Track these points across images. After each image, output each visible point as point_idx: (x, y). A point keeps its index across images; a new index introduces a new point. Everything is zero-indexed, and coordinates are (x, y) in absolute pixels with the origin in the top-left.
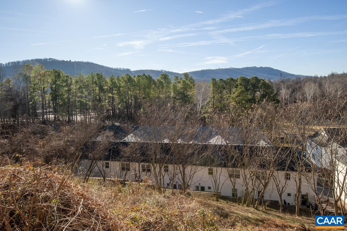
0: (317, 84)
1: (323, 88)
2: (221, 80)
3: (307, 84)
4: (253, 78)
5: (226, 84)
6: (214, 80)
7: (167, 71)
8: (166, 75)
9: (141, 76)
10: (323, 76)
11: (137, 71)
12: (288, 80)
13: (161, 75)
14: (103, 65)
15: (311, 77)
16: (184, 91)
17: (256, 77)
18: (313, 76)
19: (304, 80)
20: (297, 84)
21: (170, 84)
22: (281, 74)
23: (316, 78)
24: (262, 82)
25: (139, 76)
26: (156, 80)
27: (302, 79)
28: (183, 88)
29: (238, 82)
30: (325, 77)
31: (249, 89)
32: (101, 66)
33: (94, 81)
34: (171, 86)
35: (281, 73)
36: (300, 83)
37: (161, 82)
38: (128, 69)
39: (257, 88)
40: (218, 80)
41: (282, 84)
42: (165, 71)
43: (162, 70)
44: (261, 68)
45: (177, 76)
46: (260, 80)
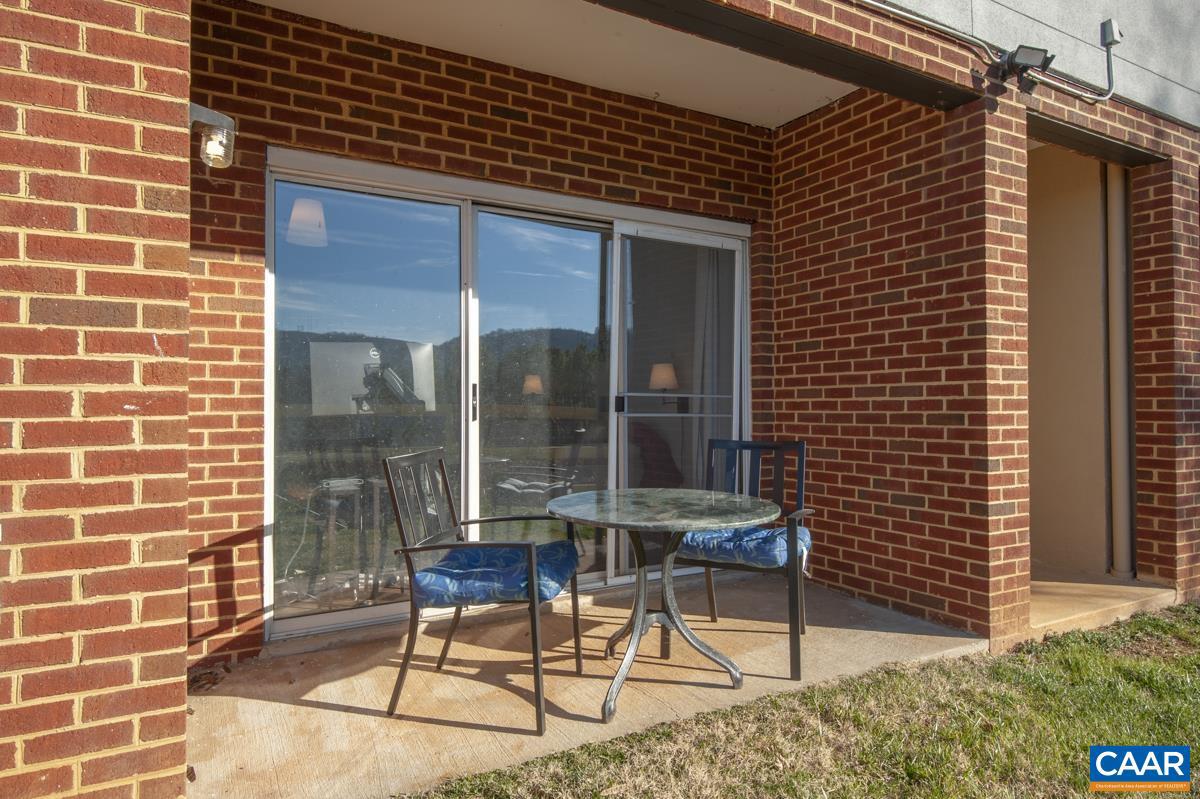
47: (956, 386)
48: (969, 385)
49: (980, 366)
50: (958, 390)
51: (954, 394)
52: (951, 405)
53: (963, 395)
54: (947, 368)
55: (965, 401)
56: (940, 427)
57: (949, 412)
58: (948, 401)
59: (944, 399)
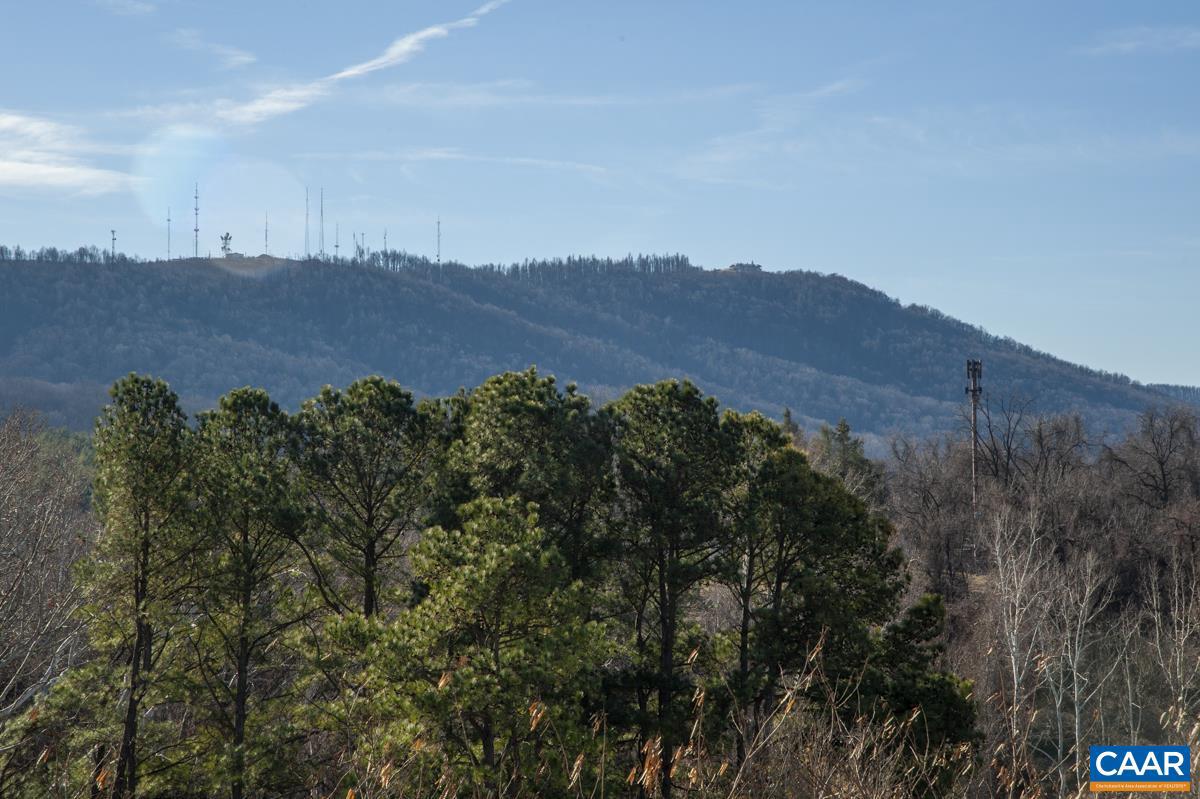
2: (245, 404)
4: (648, 411)
5: (319, 468)
6: (150, 401)
12: (1050, 440)
17: (687, 399)
20: (1163, 494)
22: (974, 369)
24: (756, 455)
29: (475, 452)
31: (608, 548)
39: (707, 527)
40: (201, 405)
41: (994, 487)
44: (748, 278)
46: (735, 427)
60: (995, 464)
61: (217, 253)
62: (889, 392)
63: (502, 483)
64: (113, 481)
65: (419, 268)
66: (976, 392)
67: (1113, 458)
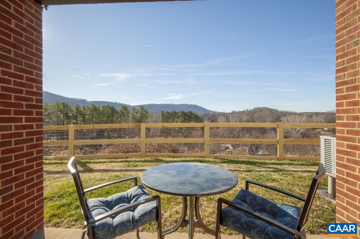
0: (225, 117)
1: (228, 120)
2: (167, 112)
3: (220, 117)
4: (188, 112)
5: (171, 115)
6: (163, 112)
7: (121, 104)
8: (126, 107)
9: (106, 107)
10: (228, 112)
11: (93, 101)
12: (208, 114)
13: (122, 106)
14: (59, 95)
15: (221, 113)
16: (141, 119)
17: (191, 112)
18: (223, 112)
19: (217, 114)
20: (214, 117)
21: (128, 114)
23: (224, 113)
24: (194, 115)
25: (103, 107)
26: (119, 111)
27: (216, 114)
28: (141, 117)
29: (180, 114)
30: (229, 113)
31: (186, 120)
32: (57, 95)
33: (60, 109)
34: (130, 115)
35: (204, 110)
36: (216, 116)
37: (122, 112)
38: (84, 100)
39: (192, 118)
40: (165, 112)
41: (205, 116)
42: (119, 103)
43: (117, 102)
44: (191, 105)
45: (134, 108)
46: (193, 113)
47: (30, 125)
48: (36, 124)
49: (41, 117)
50: (31, 127)
51: (29, 129)
52: (28, 134)
53: (33, 129)
54: (26, 116)
55: (35, 131)
56: (22, 145)
57: (27, 137)
58: (26, 132)
59: (24, 131)
60: (205, 115)
61: (161, 104)
62: (199, 111)
63: (181, 116)
64: (161, 116)
65: (173, 104)
66: (204, 111)
67: (211, 115)
